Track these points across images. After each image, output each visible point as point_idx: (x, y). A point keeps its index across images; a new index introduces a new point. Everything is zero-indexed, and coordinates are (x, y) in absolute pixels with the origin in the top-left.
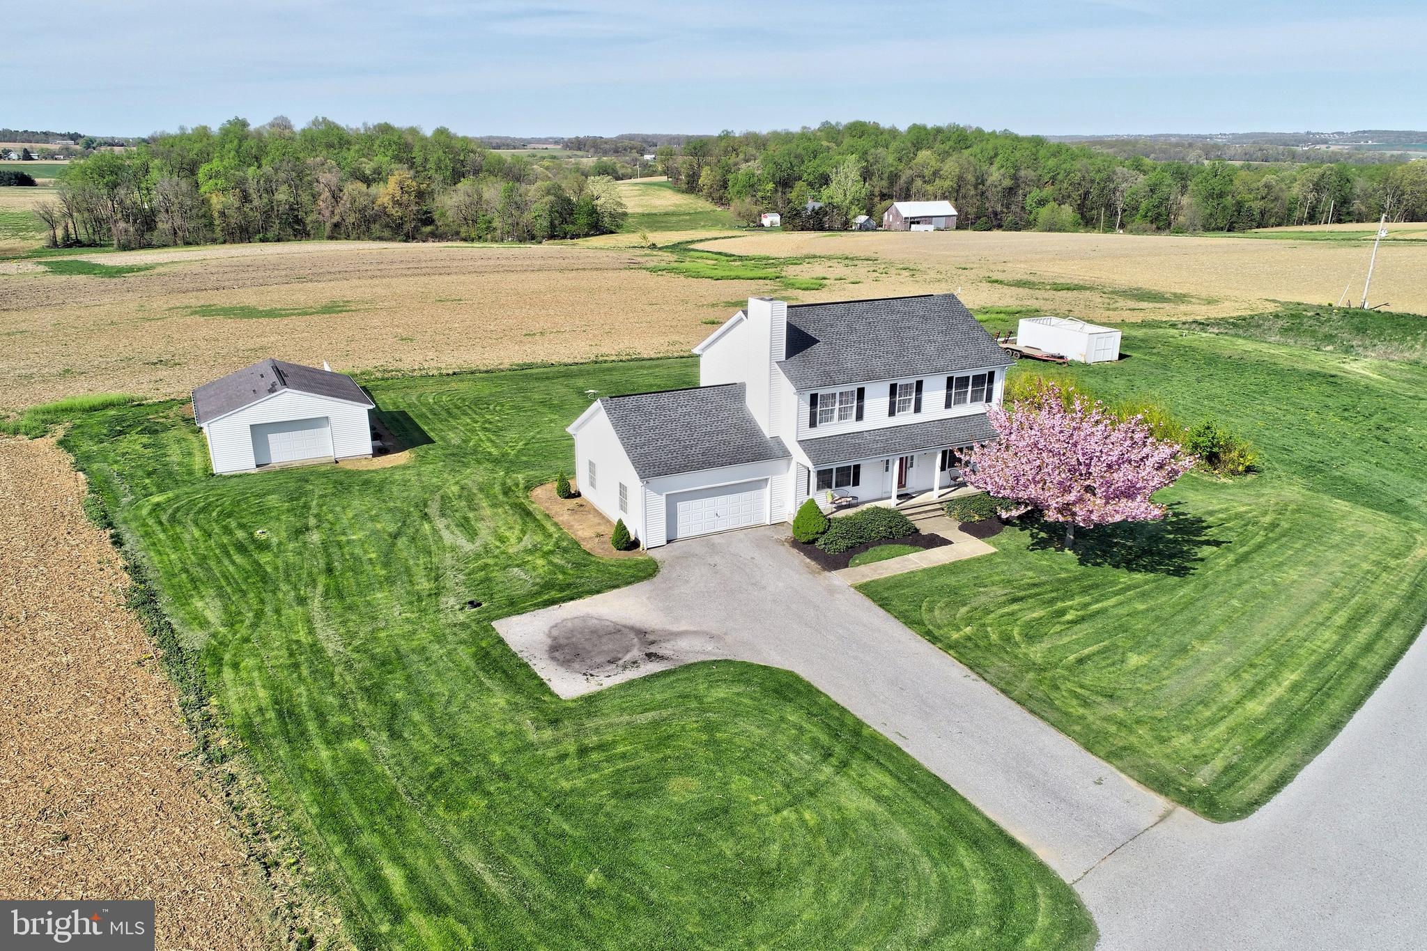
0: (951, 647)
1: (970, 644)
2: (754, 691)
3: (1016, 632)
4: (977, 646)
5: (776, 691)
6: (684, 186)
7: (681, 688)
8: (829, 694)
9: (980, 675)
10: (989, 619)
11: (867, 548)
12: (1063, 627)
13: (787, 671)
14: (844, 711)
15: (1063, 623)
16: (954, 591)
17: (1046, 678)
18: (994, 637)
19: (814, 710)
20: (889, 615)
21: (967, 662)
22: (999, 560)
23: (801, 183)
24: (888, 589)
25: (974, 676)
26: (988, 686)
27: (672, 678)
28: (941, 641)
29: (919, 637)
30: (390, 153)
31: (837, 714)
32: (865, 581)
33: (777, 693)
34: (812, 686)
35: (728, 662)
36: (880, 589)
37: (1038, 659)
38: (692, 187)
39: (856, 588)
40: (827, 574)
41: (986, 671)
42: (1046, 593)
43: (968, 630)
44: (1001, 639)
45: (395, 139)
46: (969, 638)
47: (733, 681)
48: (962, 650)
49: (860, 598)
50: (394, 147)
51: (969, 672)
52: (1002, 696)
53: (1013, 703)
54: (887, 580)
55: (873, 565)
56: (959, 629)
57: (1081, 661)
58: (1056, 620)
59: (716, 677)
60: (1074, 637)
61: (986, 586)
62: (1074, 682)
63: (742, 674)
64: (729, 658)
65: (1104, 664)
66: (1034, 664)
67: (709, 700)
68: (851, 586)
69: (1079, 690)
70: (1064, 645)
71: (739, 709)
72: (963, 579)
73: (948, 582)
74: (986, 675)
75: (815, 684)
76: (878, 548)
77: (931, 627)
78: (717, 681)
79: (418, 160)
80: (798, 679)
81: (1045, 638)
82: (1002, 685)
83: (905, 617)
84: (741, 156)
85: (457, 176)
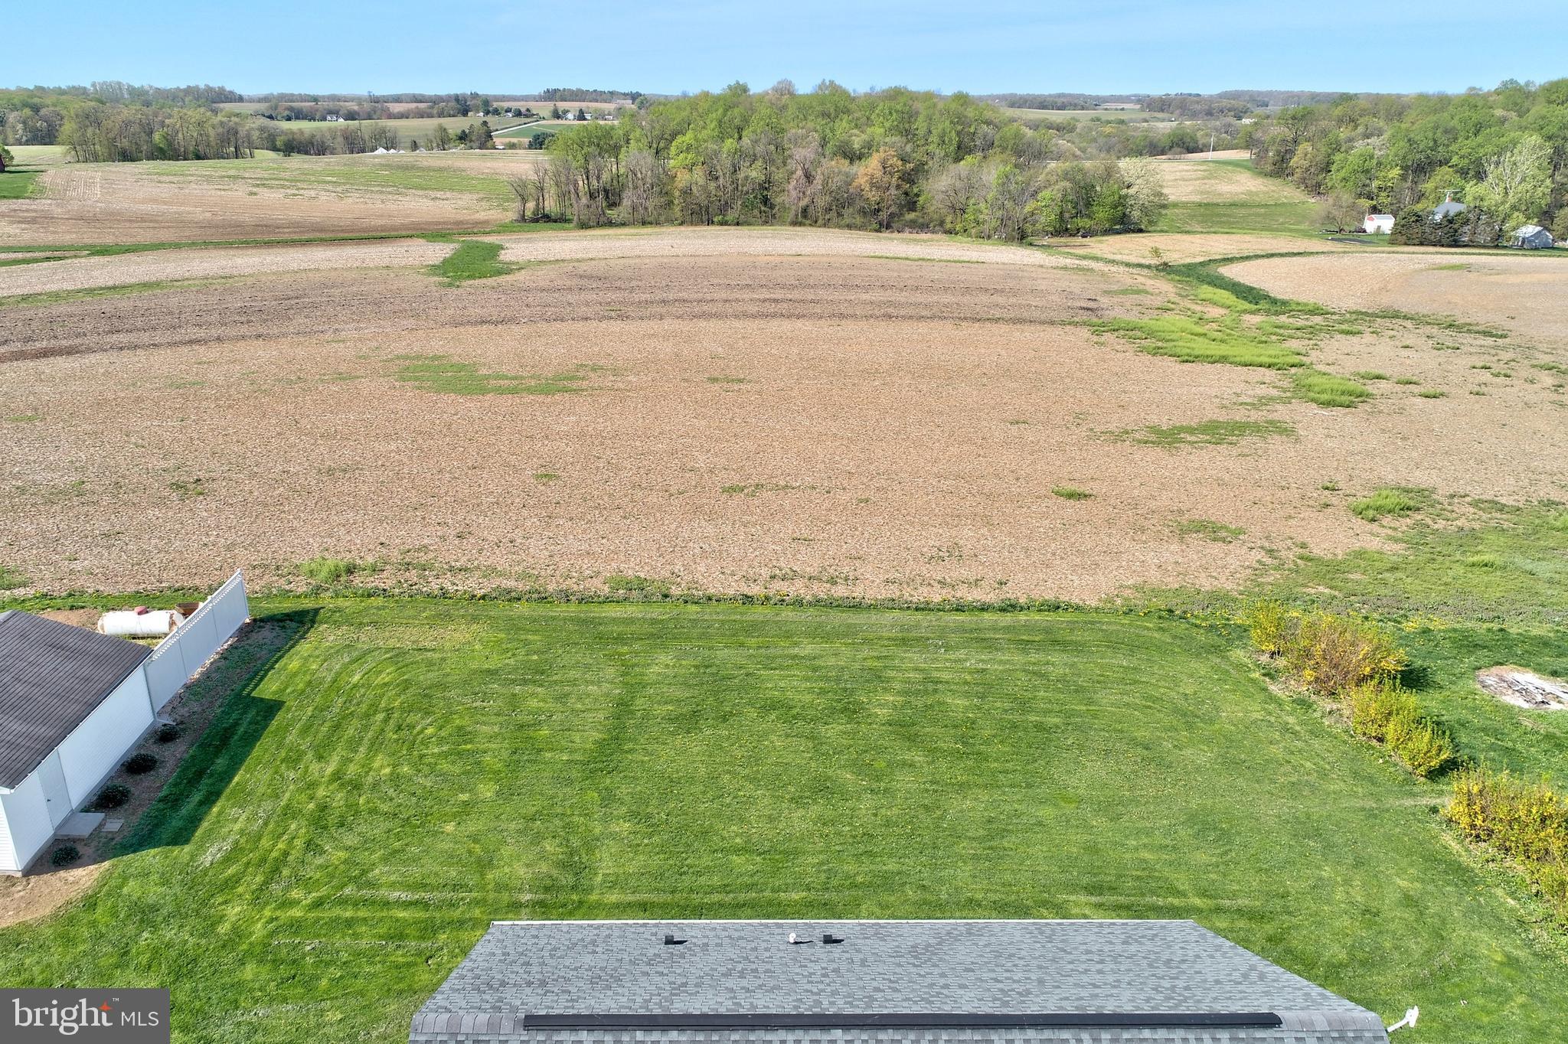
6: (1269, 168)
23: (1445, 169)
30: (888, 123)
38: (1280, 168)
45: (902, 105)
50: (895, 116)
79: (921, 132)
84: (1361, 129)
85: (962, 151)
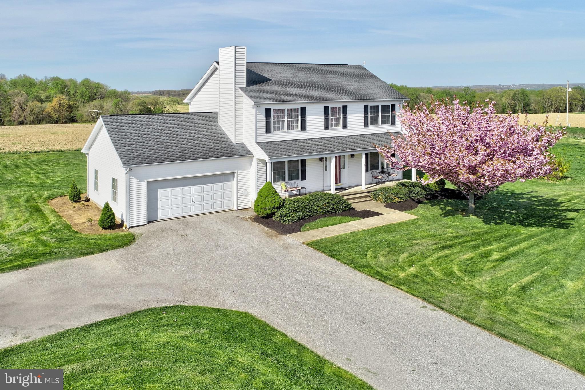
0: (401, 283)
1: (417, 280)
2: (203, 334)
3: (455, 269)
4: (424, 281)
5: (227, 332)
7: (120, 335)
8: (285, 332)
9: (437, 306)
10: (428, 261)
11: (315, 219)
12: (494, 264)
13: (242, 313)
14: (302, 348)
15: (493, 261)
16: (392, 244)
17: (500, 304)
18: (438, 274)
19: (269, 349)
20: (339, 262)
21: (420, 295)
22: (422, 223)
24: (336, 244)
25: (431, 307)
26: (447, 314)
27: (113, 326)
28: (390, 279)
29: (370, 277)
30: (57, 89)
31: (294, 352)
32: (315, 239)
33: (228, 334)
34: (267, 325)
35: (180, 308)
36: (328, 245)
37: (485, 288)
39: (308, 244)
40: (283, 237)
41: (441, 301)
42: (467, 242)
43: (412, 269)
44: (444, 274)
45: (61, 83)
46: (415, 276)
47: (180, 325)
48: (413, 285)
49: (311, 251)
50: (59, 86)
51: (425, 303)
52: (465, 323)
53: (479, 330)
54: (334, 238)
55: (322, 229)
56: (403, 269)
57: (524, 288)
58: (486, 259)
59: (164, 322)
60: (508, 270)
61: (417, 239)
62: (528, 306)
63: (193, 318)
64: (183, 304)
65: (546, 289)
66: (483, 293)
67: (149, 345)
68: (304, 243)
69: (538, 313)
70: (502, 276)
71: (181, 354)
72: (397, 235)
73: (385, 237)
74: (442, 305)
75: (271, 324)
76: (324, 219)
77: (379, 269)
78: (163, 326)
79: (72, 92)
80: (253, 319)
81: (483, 272)
82: (461, 312)
83: (354, 263)
85: (92, 99)
